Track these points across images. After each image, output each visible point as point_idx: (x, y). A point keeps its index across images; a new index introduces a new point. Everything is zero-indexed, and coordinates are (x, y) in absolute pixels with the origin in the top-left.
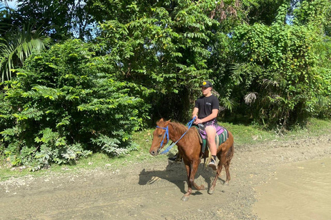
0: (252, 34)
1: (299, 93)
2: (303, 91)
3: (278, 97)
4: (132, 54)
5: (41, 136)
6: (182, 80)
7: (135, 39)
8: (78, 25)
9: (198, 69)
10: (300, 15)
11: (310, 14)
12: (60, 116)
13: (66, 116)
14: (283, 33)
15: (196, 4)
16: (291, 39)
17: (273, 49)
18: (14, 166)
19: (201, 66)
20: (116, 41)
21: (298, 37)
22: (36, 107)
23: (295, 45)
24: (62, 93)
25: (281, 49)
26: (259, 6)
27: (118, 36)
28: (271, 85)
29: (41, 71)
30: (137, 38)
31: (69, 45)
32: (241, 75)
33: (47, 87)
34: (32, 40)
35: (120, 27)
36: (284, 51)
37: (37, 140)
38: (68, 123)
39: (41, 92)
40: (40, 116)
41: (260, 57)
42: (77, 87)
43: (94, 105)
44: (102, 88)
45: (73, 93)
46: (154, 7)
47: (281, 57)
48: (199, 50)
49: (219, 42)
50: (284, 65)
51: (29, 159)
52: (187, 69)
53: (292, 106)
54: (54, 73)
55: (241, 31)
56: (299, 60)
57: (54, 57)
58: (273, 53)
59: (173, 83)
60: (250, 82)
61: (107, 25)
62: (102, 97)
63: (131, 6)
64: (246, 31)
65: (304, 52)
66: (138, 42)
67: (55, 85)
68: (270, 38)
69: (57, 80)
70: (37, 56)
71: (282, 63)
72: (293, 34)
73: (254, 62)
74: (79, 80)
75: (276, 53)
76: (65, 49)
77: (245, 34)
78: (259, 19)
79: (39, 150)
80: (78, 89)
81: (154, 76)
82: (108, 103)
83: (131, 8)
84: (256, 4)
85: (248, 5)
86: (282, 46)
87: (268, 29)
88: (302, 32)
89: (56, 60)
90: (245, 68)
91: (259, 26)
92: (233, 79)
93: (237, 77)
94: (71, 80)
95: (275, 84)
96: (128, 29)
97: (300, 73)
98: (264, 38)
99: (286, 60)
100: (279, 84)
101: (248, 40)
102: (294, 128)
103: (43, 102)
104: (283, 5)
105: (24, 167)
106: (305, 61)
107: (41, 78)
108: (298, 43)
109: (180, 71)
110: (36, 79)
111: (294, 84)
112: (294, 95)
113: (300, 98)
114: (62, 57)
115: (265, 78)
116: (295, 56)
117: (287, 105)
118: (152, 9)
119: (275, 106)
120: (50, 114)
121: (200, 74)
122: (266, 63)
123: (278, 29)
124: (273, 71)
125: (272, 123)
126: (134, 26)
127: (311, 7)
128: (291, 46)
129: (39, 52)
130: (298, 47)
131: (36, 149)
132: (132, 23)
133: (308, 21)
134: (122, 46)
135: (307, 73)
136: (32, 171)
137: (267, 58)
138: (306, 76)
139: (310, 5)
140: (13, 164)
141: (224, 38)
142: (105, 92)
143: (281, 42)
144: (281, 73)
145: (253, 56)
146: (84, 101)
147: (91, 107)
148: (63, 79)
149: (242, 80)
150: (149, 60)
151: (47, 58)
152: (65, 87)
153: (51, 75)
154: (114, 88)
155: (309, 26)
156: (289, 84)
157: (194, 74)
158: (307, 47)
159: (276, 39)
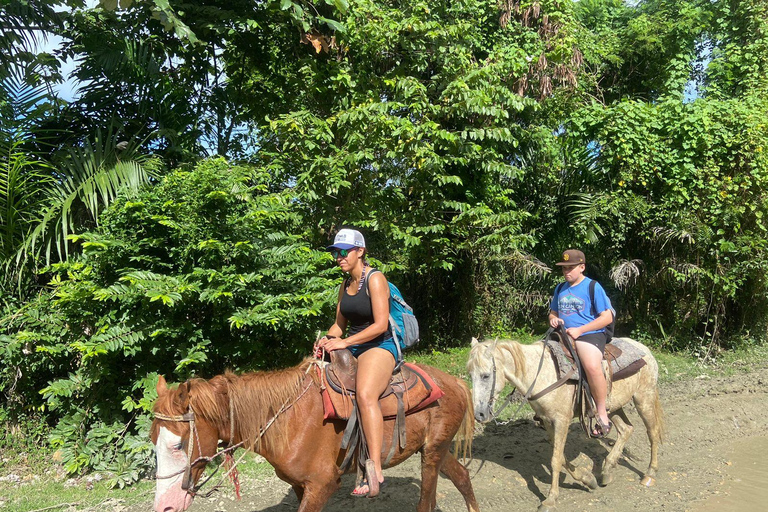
0: (617, 125)
1: (746, 257)
2: (755, 252)
3: (694, 269)
4: (347, 184)
5: (138, 395)
6: (462, 239)
7: (350, 151)
8: (215, 128)
9: (496, 212)
10: (722, 76)
11: (747, 71)
12: (184, 342)
13: (199, 340)
14: (692, 119)
15: (481, 65)
16: (711, 132)
17: (671, 157)
18: (71, 475)
19: (502, 203)
20: (306, 157)
21: (729, 125)
22: (128, 324)
23: (723, 144)
24: (190, 287)
25: (692, 154)
26: (622, 61)
27: (311, 146)
28: (675, 240)
29: (140, 236)
30: (354, 148)
31: (207, 172)
32: (599, 220)
33: (154, 271)
34: (119, 166)
35: (315, 127)
36: (699, 159)
37: (128, 404)
38: (203, 357)
39: (139, 286)
40: (136, 344)
41: (641, 177)
42: (224, 269)
43: (267, 312)
44: (284, 269)
45: (216, 284)
46: (390, 77)
47: (692, 175)
48: (496, 167)
49: (536, 147)
50: (702, 193)
51: (109, 455)
52: (472, 212)
53: (731, 288)
54: (169, 240)
55: (588, 119)
56: (737, 179)
57: (170, 202)
58: (672, 165)
59: (440, 247)
60: (621, 237)
61: (285, 123)
62: (284, 291)
63: (339, 77)
64: (600, 119)
65: (748, 160)
66: (359, 155)
67: (170, 266)
68: (662, 133)
69: (177, 254)
70: (131, 201)
71: (696, 188)
72: (715, 119)
73: (627, 189)
74: (228, 252)
75: (680, 164)
76: (198, 182)
77: (600, 125)
78: (624, 91)
79: (133, 431)
80: (227, 273)
81: (397, 232)
82: (299, 304)
83: (337, 82)
84: (614, 58)
85: (597, 61)
86: (692, 149)
87: (655, 112)
88: (738, 114)
89: (174, 209)
90: (607, 203)
91: (631, 107)
92: (579, 230)
93: (589, 226)
94: (211, 252)
95: (686, 239)
96: (334, 128)
97: (742, 210)
98: (646, 133)
99: (706, 179)
100: (694, 237)
101: (608, 138)
102: (739, 342)
103: (143, 311)
104: (681, 56)
105: (97, 476)
106: (753, 180)
107: (141, 252)
108: (729, 138)
109: (454, 219)
110: (127, 255)
111: (729, 235)
112: (733, 262)
113: (749, 270)
114: (191, 201)
115: (657, 223)
116: (726, 171)
117: (719, 287)
118: (387, 82)
119: (688, 290)
120: (160, 337)
121: (500, 222)
122: (658, 189)
123: (678, 110)
124: (676, 207)
125: (684, 332)
126: (348, 122)
127: (747, 56)
128: (715, 146)
129: (135, 192)
130: (730, 149)
131: (124, 428)
132: (343, 116)
133: (744, 88)
134: (322, 168)
135: (760, 208)
136: (117, 486)
137: (657, 178)
138: (759, 215)
139: (744, 52)
140: (69, 469)
141: (548, 138)
142: (289, 279)
143: (690, 139)
144: (696, 211)
145: (623, 174)
146: (242, 302)
147: (259, 317)
148: (192, 251)
149: (601, 231)
150: (383, 197)
151: (155, 204)
152: (198, 271)
153: (163, 244)
154: (311, 268)
155: (750, 99)
156: (720, 237)
157: (487, 222)
158: (753, 147)
159: (676, 132)
